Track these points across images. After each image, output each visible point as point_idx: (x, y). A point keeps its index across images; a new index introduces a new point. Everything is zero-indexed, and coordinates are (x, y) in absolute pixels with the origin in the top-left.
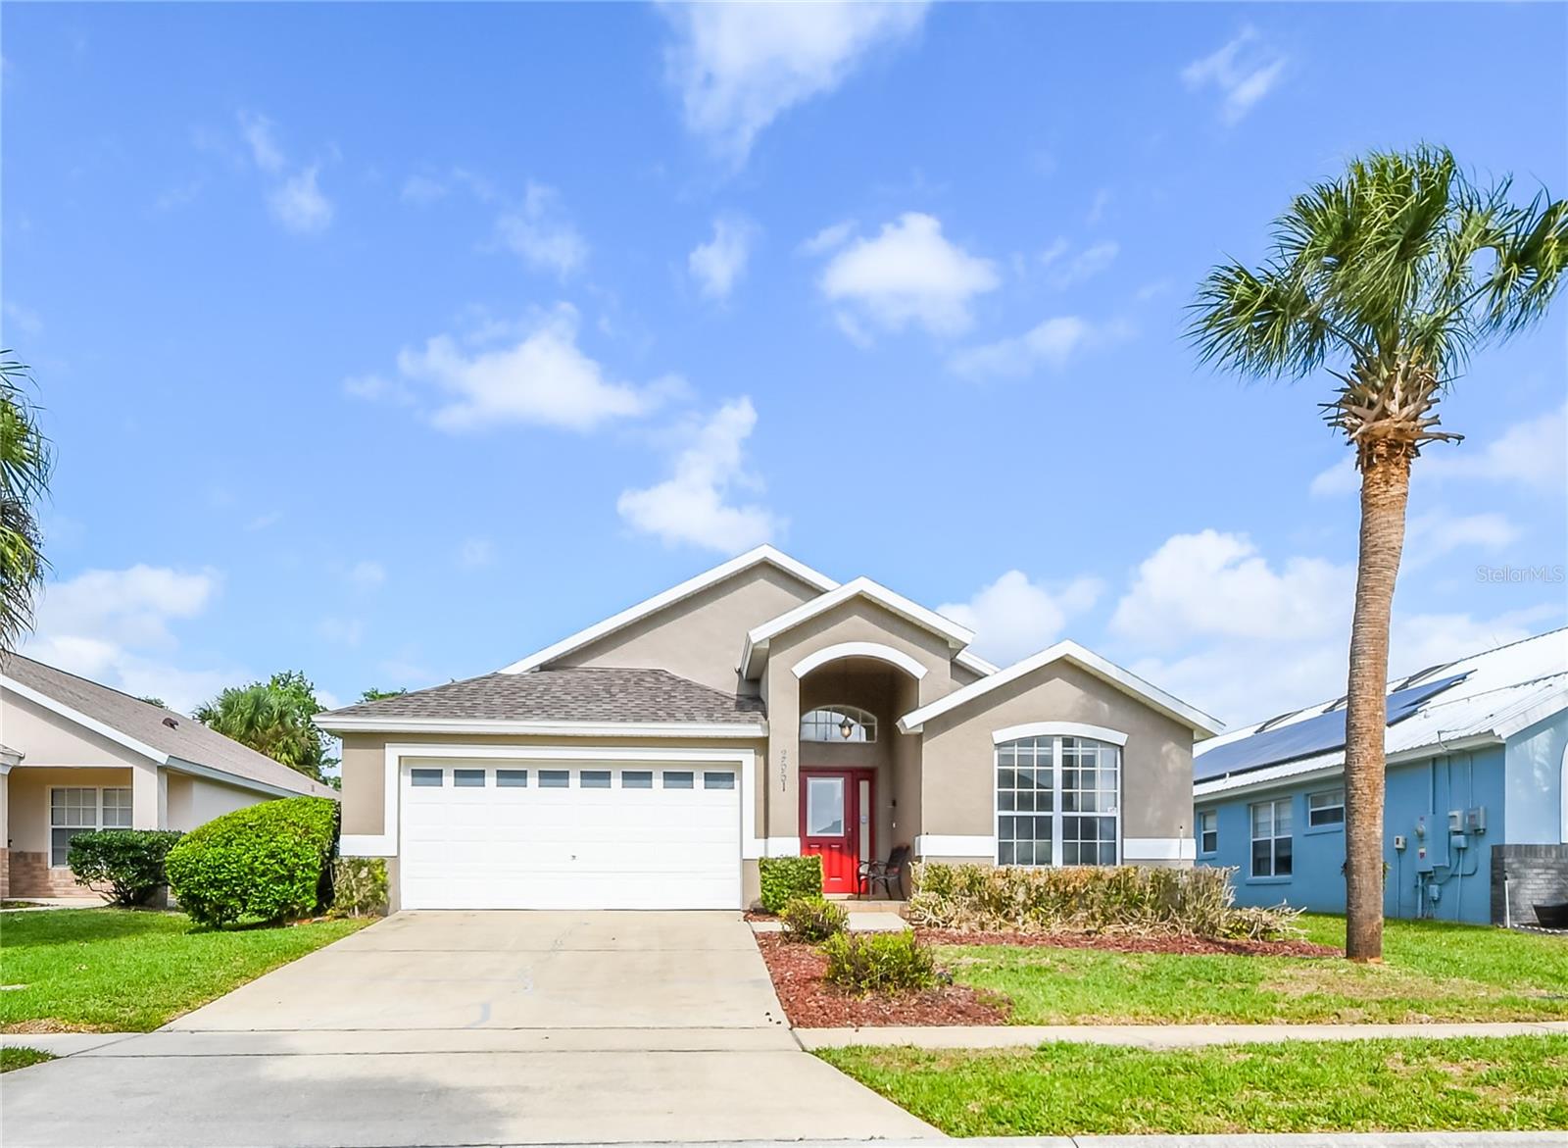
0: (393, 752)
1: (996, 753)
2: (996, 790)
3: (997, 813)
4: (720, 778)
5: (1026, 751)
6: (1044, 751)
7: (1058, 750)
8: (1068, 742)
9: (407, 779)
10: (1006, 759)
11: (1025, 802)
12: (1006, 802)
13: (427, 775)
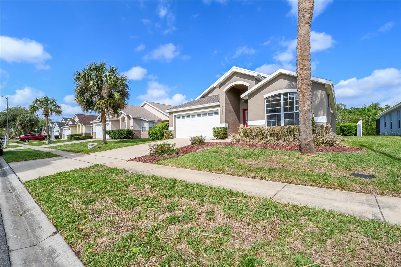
0: (174, 114)
1: (266, 100)
2: (266, 109)
3: (266, 114)
4: (217, 113)
5: (273, 99)
6: (278, 98)
7: (282, 97)
8: (285, 94)
9: (176, 118)
10: (268, 101)
11: (273, 111)
12: (268, 112)
13: (179, 117)
